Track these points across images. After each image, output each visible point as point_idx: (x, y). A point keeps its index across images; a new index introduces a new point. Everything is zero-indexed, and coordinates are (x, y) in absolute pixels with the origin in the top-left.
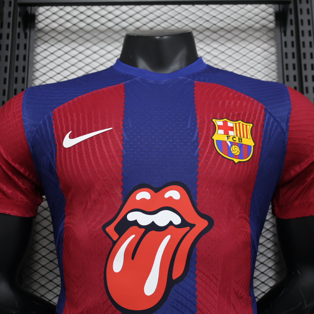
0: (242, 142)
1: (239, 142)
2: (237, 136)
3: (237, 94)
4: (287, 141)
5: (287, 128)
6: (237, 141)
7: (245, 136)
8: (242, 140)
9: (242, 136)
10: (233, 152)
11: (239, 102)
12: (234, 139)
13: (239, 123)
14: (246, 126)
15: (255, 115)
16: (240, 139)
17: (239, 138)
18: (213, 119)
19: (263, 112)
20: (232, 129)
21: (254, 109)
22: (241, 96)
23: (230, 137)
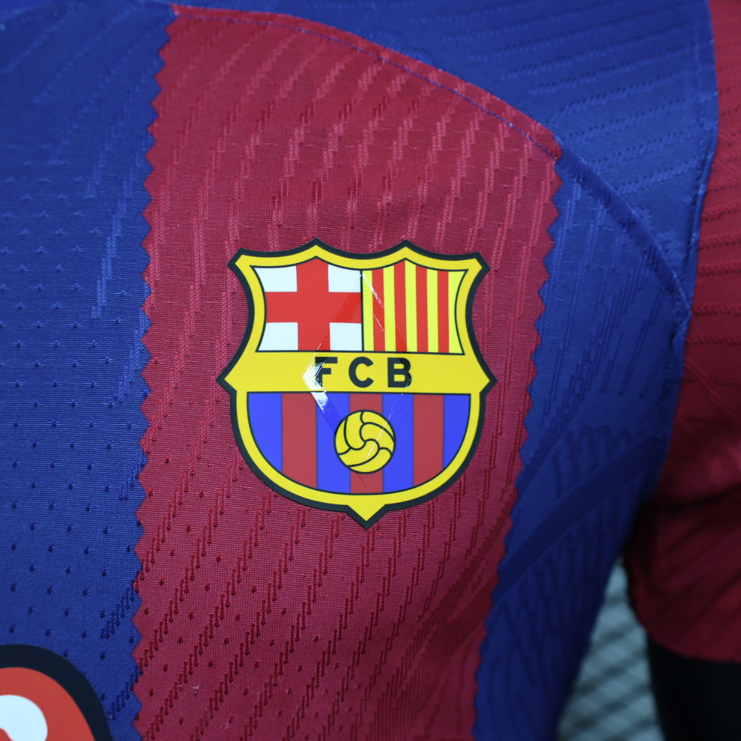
0: (408, 381)
1: (392, 383)
2: (379, 348)
3: (404, 71)
4: (684, 327)
5: (686, 259)
6: (380, 384)
7: (433, 345)
8: (411, 371)
9: (412, 344)
10: (348, 459)
11: (408, 124)
12: (362, 372)
13: (399, 266)
14: (443, 275)
15: (497, 201)
16: (400, 368)
17: (391, 362)
18: (237, 257)
19: (550, 175)
20: (349, 308)
21: (494, 162)
22: (426, 79)
23: (334, 360)
